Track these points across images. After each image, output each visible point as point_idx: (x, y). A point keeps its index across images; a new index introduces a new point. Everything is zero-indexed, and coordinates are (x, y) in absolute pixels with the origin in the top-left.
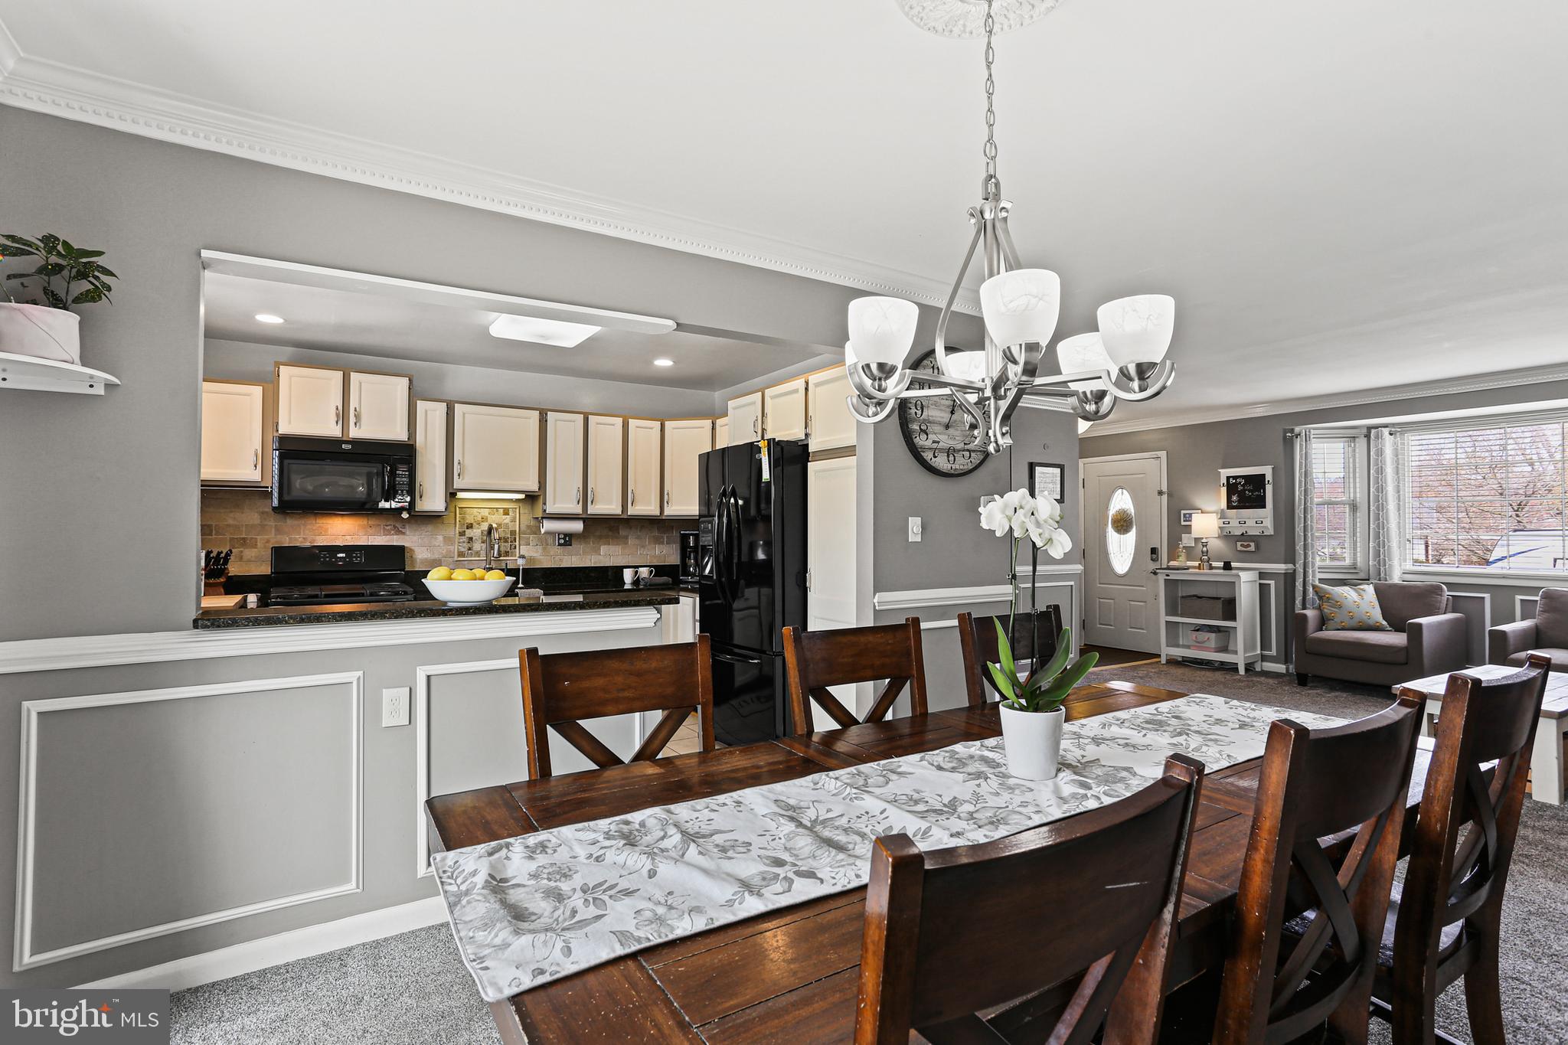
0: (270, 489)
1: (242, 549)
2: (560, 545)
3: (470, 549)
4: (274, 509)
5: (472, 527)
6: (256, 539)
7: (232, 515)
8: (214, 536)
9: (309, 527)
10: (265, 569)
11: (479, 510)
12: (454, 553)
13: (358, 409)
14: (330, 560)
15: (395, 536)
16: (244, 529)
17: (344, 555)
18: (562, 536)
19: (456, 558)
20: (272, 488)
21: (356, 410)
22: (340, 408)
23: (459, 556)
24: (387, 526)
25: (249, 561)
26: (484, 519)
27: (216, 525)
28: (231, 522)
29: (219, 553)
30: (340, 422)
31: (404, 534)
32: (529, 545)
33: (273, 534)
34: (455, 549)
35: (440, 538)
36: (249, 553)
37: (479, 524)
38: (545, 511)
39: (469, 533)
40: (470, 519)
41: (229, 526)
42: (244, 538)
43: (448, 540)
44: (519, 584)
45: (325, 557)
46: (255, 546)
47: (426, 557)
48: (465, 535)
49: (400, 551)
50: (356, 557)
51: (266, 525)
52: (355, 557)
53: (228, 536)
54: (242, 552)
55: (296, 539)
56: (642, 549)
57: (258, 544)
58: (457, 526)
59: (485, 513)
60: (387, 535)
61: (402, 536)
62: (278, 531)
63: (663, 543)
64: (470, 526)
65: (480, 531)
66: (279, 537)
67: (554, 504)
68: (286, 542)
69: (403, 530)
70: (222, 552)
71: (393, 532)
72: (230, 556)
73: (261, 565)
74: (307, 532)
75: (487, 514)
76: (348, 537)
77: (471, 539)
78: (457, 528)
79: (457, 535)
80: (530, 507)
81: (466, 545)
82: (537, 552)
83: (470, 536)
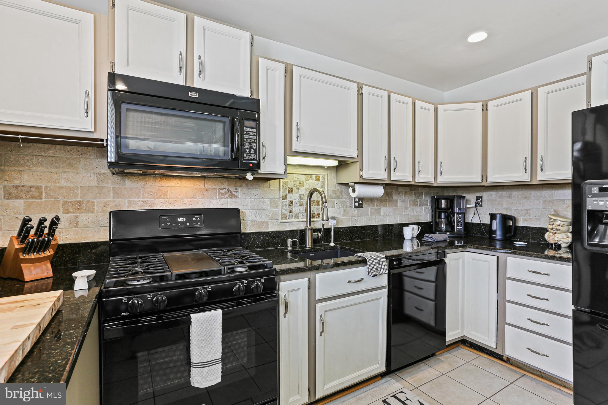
0: (105, 143)
1: (77, 214)
2: (355, 207)
3: (291, 212)
4: (111, 165)
5: (292, 191)
6: (93, 202)
7: (65, 175)
8: (44, 200)
9: (148, 190)
10: (103, 236)
11: (297, 176)
12: (278, 215)
13: (202, 58)
14: (171, 225)
15: (229, 200)
16: (79, 192)
17: (184, 219)
18: (357, 200)
19: (280, 220)
20: (107, 140)
21: (200, 58)
22: (184, 54)
23: (282, 218)
24: (222, 189)
25: (86, 226)
26: (301, 184)
27: (47, 187)
28: (63, 183)
29: (42, 221)
30: (184, 70)
31: (236, 197)
32: (334, 207)
33: (112, 197)
34: (280, 211)
35: (267, 201)
36: (84, 218)
37: (297, 189)
38: (361, 176)
39: (290, 197)
40: (290, 185)
41: (61, 187)
42: (79, 202)
43: (273, 203)
44: (330, 242)
45: (165, 222)
46: (92, 210)
47: (255, 219)
48: (286, 199)
49: (236, 213)
50: (197, 221)
51: (104, 187)
52: (195, 221)
53: (61, 200)
54: (77, 217)
55: (136, 203)
56: (406, 210)
57: (96, 207)
58: (281, 190)
59: (302, 178)
60: (222, 198)
61: (234, 200)
62: (117, 194)
63: (417, 205)
64: (291, 191)
65: (299, 194)
66: (117, 201)
67: (369, 171)
68: (125, 207)
69: (236, 194)
70: (45, 220)
71: (227, 196)
72: (57, 224)
73: (100, 231)
74: (146, 195)
75: (303, 180)
76: (186, 201)
77: (291, 202)
78: (281, 192)
79: (281, 198)
80: (335, 174)
81: (288, 208)
82: (340, 214)
83: (291, 200)
